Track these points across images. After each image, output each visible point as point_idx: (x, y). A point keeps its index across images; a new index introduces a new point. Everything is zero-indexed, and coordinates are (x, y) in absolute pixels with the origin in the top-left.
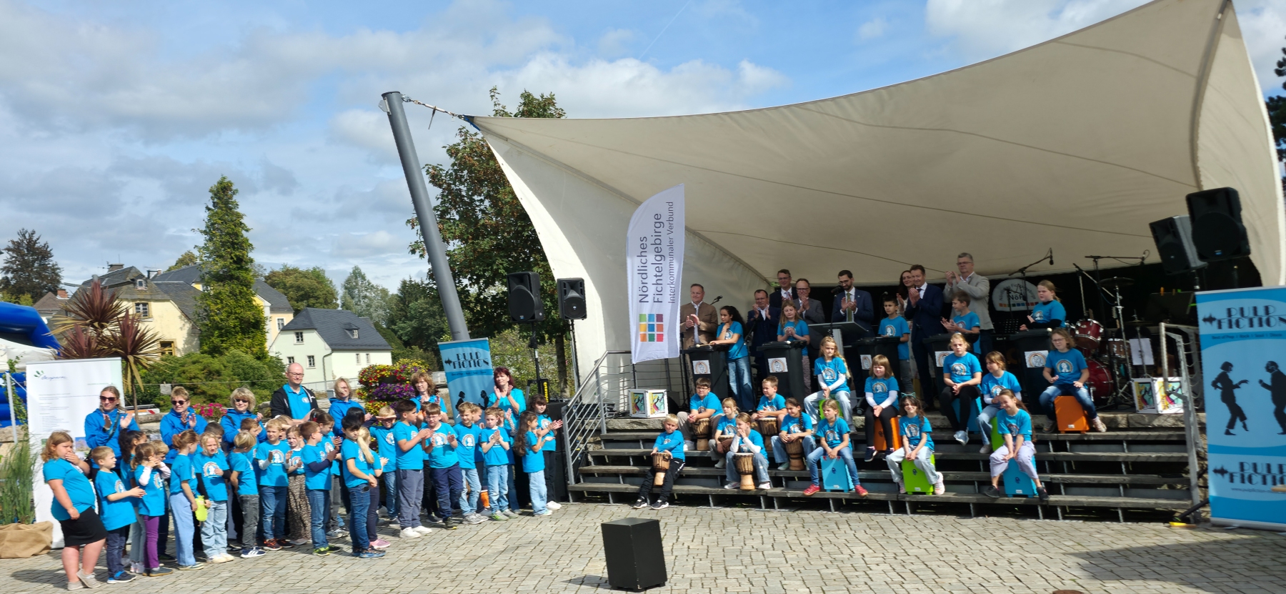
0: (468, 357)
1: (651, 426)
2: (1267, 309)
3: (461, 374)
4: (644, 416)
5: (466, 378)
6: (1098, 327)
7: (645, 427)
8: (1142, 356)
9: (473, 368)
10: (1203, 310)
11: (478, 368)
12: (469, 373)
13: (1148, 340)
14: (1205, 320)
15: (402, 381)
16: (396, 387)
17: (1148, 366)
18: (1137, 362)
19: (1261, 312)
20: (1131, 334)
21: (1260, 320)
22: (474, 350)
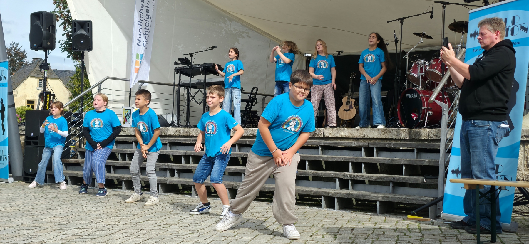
7: (124, 134)
19: (509, 23)
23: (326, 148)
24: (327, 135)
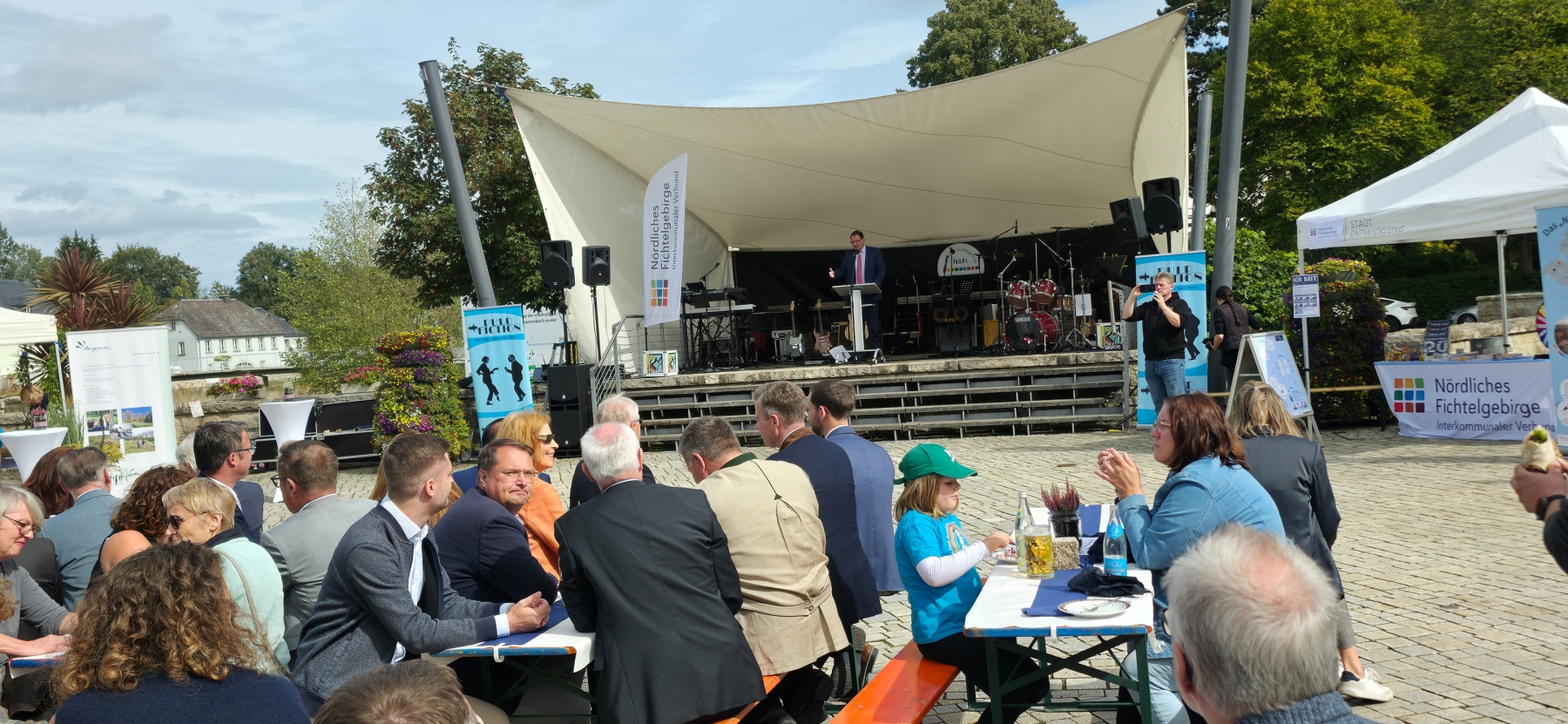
0: (497, 323)
1: (665, 384)
2: (1187, 267)
3: (487, 340)
4: (662, 375)
5: (492, 344)
6: (1052, 286)
7: (659, 385)
8: (1084, 309)
9: (502, 333)
10: (1140, 270)
11: (507, 333)
12: (495, 339)
13: (1089, 295)
14: (1141, 277)
15: (427, 347)
16: (422, 353)
17: (1087, 317)
18: (1079, 313)
19: (1182, 271)
20: (1078, 291)
21: (1181, 276)
22: (504, 316)
23: (973, 381)
24: (964, 366)
